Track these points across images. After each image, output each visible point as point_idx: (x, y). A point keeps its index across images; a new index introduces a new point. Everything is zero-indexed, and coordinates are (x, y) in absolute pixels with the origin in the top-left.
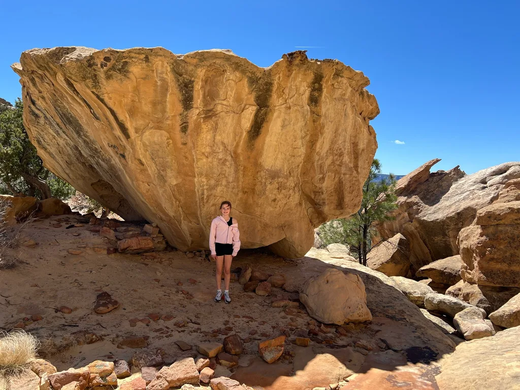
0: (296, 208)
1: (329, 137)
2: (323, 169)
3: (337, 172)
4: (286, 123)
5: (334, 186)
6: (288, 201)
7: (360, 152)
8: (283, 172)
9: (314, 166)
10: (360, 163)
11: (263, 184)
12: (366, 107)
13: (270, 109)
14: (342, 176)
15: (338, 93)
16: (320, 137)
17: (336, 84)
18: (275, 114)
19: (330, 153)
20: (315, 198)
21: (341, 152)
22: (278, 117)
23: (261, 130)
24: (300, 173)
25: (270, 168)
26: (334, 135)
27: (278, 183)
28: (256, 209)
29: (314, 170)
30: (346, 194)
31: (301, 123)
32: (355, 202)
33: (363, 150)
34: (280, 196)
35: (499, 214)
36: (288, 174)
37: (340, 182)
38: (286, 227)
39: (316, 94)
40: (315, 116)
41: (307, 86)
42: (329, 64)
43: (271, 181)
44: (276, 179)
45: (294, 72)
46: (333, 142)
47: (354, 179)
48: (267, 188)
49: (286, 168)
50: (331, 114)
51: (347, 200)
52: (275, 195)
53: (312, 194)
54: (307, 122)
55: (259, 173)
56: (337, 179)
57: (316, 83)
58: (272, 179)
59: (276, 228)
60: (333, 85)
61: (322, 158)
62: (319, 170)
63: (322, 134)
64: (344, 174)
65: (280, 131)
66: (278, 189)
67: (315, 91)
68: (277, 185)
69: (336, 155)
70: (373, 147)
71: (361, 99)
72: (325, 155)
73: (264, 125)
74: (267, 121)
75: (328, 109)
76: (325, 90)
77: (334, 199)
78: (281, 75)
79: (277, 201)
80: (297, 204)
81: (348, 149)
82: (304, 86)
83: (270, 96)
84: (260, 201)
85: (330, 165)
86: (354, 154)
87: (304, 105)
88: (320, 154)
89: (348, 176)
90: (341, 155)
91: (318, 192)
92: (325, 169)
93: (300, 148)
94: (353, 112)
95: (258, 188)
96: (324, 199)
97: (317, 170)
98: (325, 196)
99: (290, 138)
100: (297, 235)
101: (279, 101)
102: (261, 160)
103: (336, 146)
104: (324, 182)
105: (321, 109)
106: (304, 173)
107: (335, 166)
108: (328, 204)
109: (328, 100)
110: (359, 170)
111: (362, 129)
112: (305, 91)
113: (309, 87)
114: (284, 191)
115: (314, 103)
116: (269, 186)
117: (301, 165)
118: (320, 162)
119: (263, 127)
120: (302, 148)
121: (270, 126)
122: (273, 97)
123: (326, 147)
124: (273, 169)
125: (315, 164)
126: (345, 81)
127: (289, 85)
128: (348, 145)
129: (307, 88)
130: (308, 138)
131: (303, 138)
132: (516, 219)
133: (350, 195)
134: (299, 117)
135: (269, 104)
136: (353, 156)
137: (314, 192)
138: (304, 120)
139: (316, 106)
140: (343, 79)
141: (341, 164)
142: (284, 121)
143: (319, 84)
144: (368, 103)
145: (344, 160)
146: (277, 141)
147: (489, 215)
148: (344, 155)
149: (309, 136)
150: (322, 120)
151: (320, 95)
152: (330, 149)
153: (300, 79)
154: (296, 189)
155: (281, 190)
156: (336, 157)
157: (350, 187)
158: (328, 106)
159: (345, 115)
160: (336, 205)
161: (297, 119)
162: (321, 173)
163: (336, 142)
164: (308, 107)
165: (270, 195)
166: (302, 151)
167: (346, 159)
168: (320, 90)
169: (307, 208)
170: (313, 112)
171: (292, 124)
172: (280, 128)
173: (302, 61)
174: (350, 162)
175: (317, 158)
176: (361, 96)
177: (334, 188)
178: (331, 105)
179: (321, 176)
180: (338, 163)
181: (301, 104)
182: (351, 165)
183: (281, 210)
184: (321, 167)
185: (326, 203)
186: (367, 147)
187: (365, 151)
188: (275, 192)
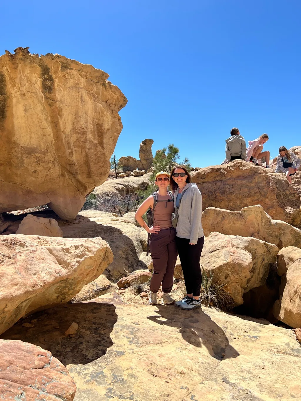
0: (58, 179)
1: (70, 118)
2: (70, 145)
3: (83, 148)
4: (28, 108)
5: (83, 159)
6: (49, 172)
7: (105, 132)
8: (40, 149)
9: (63, 143)
10: (105, 141)
11: (20, 158)
12: (111, 96)
13: (8, 96)
14: (87, 150)
15: (70, 83)
16: (59, 118)
17: (67, 75)
18: (14, 100)
19: (73, 132)
20: (70, 169)
21: (84, 131)
22: (18, 102)
23: (5, 114)
24: (55, 149)
25: (26, 146)
26: (74, 117)
27: (36, 158)
28: (16, 178)
29: (64, 146)
30: (92, 165)
31: (39, 108)
32: (102, 171)
33: (108, 130)
34: (40, 168)
35: (204, 174)
36: (46, 150)
37: (87, 156)
38: (49, 194)
39: (49, 84)
40: (50, 101)
41: (39, 77)
42: (49, 57)
43: (27, 156)
44: (33, 154)
45: (20, 65)
46: (75, 122)
47: (99, 153)
48: (25, 162)
49: (43, 146)
50: (67, 100)
51: (93, 169)
52: (35, 167)
53: (68, 166)
54: (44, 106)
55: (13, 149)
56: (84, 153)
57: (45, 74)
58: (28, 154)
59: (40, 194)
60: (64, 76)
61: (68, 136)
62: (67, 146)
63: (61, 116)
64: (89, 149)
65: (24, 114)
66: (37, 162)
67: (47, 81)
68: (35, 159)
69: (79, 133)
70: (118, 127)
71: (104, 89)
72: (69, 133)
73: (7, 109)
74: (8, 106)
75: (63, 96)
76: (56, 81)
77: (85, 169)
78: (8, 67)
79: (37, 173)
80: (59, 175)
81: (91, 128)
82: (35, 77)
83: (5, 85)
84: (19, 172)
85: (75, 142)
86: (98, 133)
87: (38, 92)
88: (66, 133)
89: (93, 150)
90: (84, 133)
91: (71, 164)
92: (71, 145)
93: (47, 128)
94: (91, 98)
95: (14, 161)
96: (76, 170)
97: (66, 146)
98: (76, 167)
99: (36, 120)
100: (61, 199)
101: (14, 90)
102: (15, 139)
103: (78, 126)
104: (72, 156)
105: (55, 96)
106: (58, 149)
107: (80, 142)
108: (80, 174)
109: (61, 88)
110: (105, 146)
111: (105, 113)
112: (36, 81)
113: (40, 78)
114: (43, 164)
115: (47, 91)
116: (26, 160)
117: (53, 142)
118: (66, 140)
119: (6, 111)
120: (49, 128)
121: (14, 110)
122: (7, 86)
123: (69, 127)
124: (30, 146)
125: (64, 141)
126: (75, 73)
127: (19, 76)
128: (90, 126)
129: (38, 78)
130: (49, 119)
131: (46, 120)
132: (215, 177)
133: (96, 165)
134: (36, 102)
135: (5, 92)
136: (96, 134)
137: (69, 164)
138: (41, 105)
139: (50, 93)
140: (72, 70)
141: (85, 141)
142: (25, 106)
143: (48, 75)
144: (111, 92)
145: (88, 137)
146: (25, 123)
147: (198, 176)
148: (88, 133)
149: (49, 118)
150: (58, 104)
151: (53, 84)
152: (73, 129)
153: (29, 71)
154: (55, 162)
155: (40, 163)
156: (80, 135)
157: (96, 159)
158: (62, 93)
159: (82, 101)
160: (87, 174)
161: (35, 104)
162: (69, 148)
163: (77, 123)
164: (42, 94)
165: (30, 167)
166: (49, 130)
167: (90, 136)
168: (51, 79)
169: (71, 179)
170: (46, 98)
171: (33, 109)
172: (23, 112)
173: (24, 55)
174: (94, 139)
175: (64, 136)
176: (104, 86)
177: (84, 161)
178: (65, 92)
179: (70, 151)
180: (82, 140)
181: (34, 91)
182: (96, 142)
183: (43, 180)
184: (68, 143)
185: (79, 173)
186: (111, 128)
187: (110, 130)
188: (34, 165)
